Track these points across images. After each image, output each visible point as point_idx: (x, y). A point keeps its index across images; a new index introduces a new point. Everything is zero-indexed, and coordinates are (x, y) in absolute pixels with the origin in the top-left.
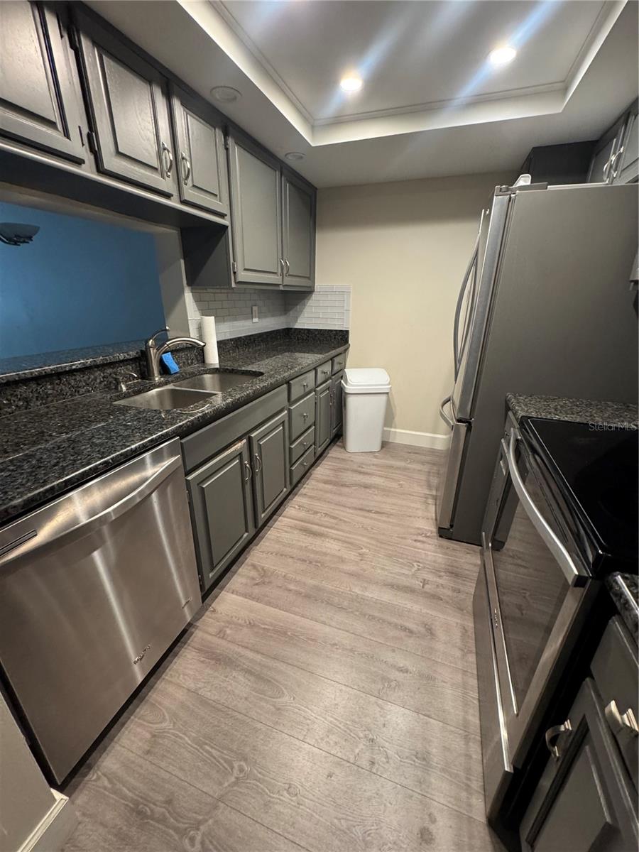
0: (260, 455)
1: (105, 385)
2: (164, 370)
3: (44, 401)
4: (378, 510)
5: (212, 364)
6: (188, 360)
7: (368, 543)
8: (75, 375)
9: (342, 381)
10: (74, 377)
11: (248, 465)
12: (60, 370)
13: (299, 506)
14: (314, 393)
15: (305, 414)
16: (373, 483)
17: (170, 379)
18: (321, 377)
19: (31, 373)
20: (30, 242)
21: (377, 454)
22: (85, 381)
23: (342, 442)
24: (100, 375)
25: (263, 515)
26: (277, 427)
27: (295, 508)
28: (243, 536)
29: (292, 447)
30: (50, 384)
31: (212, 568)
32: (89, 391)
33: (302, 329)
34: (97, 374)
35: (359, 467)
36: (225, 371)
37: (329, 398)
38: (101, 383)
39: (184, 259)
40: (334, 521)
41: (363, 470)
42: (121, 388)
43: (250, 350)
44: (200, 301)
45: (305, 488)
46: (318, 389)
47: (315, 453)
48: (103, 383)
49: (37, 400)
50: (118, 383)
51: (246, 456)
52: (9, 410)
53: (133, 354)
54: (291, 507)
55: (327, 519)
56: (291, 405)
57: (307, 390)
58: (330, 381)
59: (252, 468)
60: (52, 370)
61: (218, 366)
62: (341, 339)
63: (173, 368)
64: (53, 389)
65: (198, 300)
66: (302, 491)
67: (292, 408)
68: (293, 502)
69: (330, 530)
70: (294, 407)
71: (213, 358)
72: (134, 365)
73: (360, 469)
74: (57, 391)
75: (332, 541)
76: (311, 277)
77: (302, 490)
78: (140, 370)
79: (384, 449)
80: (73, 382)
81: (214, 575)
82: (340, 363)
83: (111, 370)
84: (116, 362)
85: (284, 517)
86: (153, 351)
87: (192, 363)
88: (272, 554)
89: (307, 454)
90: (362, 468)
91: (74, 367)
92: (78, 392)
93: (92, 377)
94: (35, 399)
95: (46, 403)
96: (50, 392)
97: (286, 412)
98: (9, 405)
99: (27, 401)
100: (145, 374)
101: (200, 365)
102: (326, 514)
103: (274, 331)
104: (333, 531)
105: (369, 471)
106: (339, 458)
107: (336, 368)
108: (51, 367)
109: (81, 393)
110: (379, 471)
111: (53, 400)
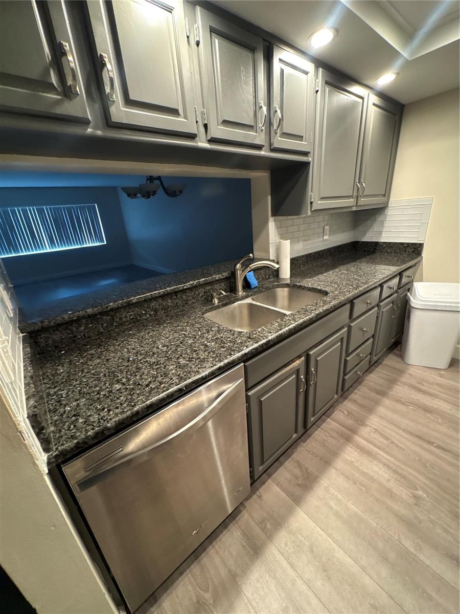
0: (316, 370)
1: (205, 298)
2: (247, 285)
3: (166, 311)
4: (442, 444)
5: (284, 279)
6: (266, 276)
7: (425, 484)
8: (186, 292)
9: (408, 294)
10: (185, 294)
11: (303, 380)
12: (176, 290)
13: (348, 412)
14: (377, 308)
15: (365, 329)
16: (436, 406)
17: (250, 294)
18: (386, 292)
19: (159, 293)
20: (181, 194)
21: (442, 372)
22: (192, 296)
23: (401, 351)
24: (202, 291)
25: (312, 419)
26: (336, 343)
27: (343, 412)
28: (292, 437)
29: (348, 359)
30: (170, 299)
31: (262, 463)
32: (194, 303)
33: (370, 242)
34: (200, 291)
35: (419, 383)
36: (294, 287)
37: (392, 311)
38: (202, 297)
39: (271, 195)
40: (385, 442)
41: (424, 388)
42: (215, 301)
43: (319, 263)
44: (281, 227)
45: (356, 393)
46: (381, 304)
47: (370, 362)
48: (204, 297)
49: (162, 310)
50: (212, 298)
51: (302, 371)
52: (145, 318)
53: (225, 274)
54: (340, 410)
55: (376, 436)
56: (352, 322)
57: (370, 307)
58: (396, 294)
59: (307, 381)
60: (171, 290)
61: (288, 282)
62: (413, 252)
63: (254, 284)
64: (172, 303)
65: (278, 227)
66: (353, 396)
67: (352, 325)
68: (342, 405)
69: (380, 452)
70: (354, 323)
71: (286, 273)
72: (226, 282)
73: (420, 386)
74: (174, 304)
75: (381, 466)
76: (387, 193)
77: (353, 394)
78: (230, 285)
79: (452, 368)
80: (184, 297)
81: (263, 469)
82: (409, 277)
83: (210, 287)
84: (214, 281)
85: (333, 420)
86: (239, 272)
87: (269, 278)
88: (316, 456)
89: (362, 363)
90: (423, 385)
91: (185, 287)
92: (187, 303)
93: (197, 293)
94: (160, 310)
95: (167, 312)
96: (170, 304)
97: (346, 329)
98: (145, 314)
99: (156, 311)
100: (232, 289)
101: (275, 279)
102: (376, 430)
103: (342, 245)
104: (382, 453)
105: (431, 391)
106: (395, 368)
107: (404, 280)
108: (171, 288)
109: (189, 304)
110: (445, 394)
111: (171, 310)
